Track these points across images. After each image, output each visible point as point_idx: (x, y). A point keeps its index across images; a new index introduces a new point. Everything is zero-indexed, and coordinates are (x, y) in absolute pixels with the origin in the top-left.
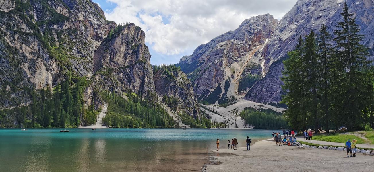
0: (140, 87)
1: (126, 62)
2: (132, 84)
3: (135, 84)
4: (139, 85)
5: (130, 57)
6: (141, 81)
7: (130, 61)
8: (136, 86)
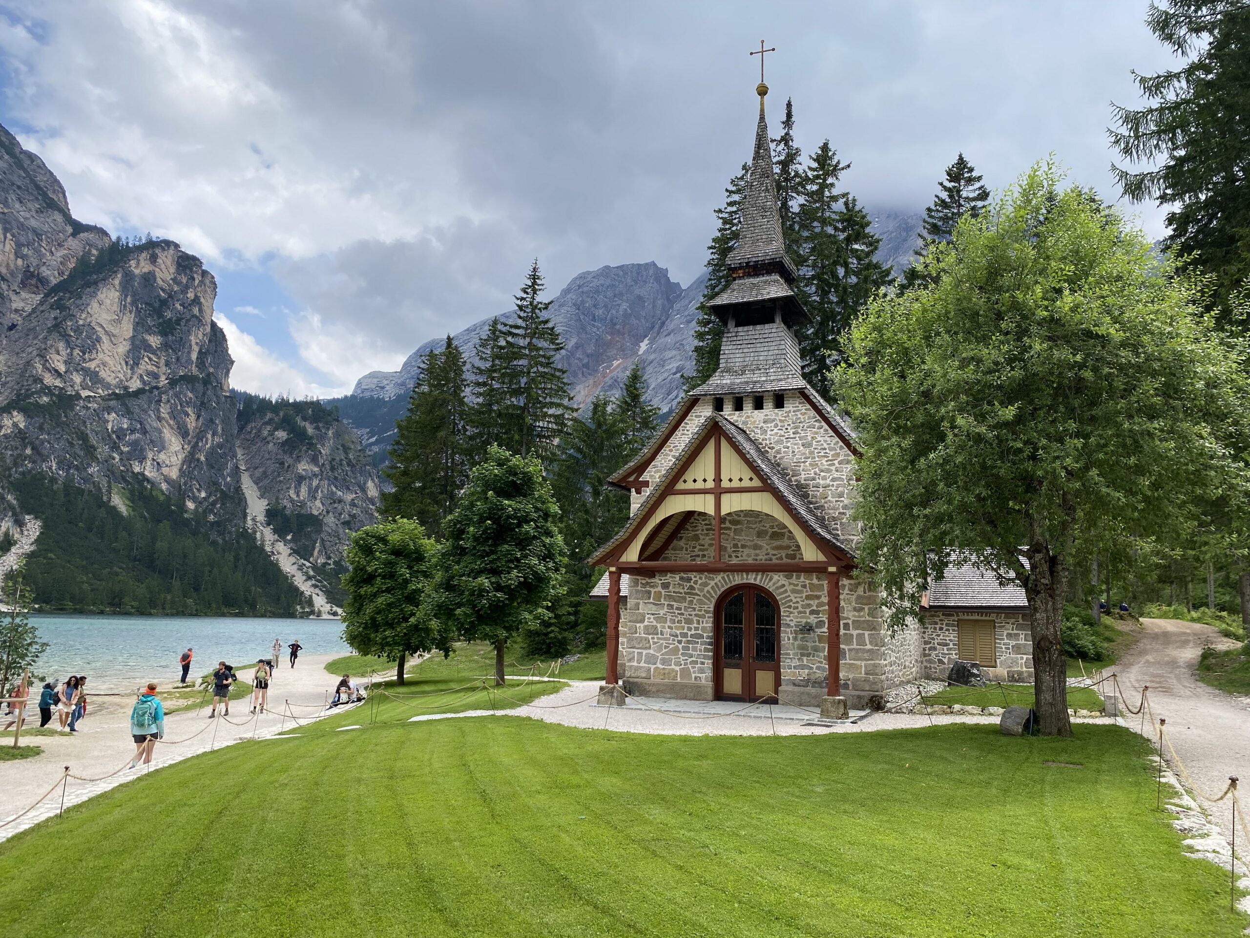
0: (180, 470)
1: (135, 377)
2: (150, 455)
3: (162, 457)
4: (179, 462)
5: (150, 359)
6: (186, 446)
7: (149, 373)
8: (167, 462)
